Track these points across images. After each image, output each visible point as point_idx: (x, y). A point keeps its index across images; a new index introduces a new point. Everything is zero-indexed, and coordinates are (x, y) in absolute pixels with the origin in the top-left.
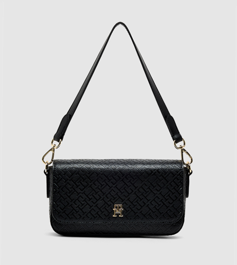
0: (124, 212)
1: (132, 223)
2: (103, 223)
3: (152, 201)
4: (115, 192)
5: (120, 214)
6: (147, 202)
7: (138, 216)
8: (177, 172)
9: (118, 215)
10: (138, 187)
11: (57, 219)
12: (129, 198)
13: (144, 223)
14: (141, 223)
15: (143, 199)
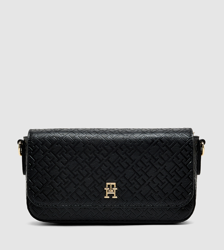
0: (118, 192)
1: (129, 206)
2: (93, 206)
3: (153, 179)
4: (106, 166)
5: (113, 195)
6: (148, 180)
7: (136, 197)
8: (186, 142)
9: (111, 195)
10: (135, 160)
11: (33, 201)
12: (125, 174)
13: (144, 206)
14: (140, 206)
15: (142, 175)
